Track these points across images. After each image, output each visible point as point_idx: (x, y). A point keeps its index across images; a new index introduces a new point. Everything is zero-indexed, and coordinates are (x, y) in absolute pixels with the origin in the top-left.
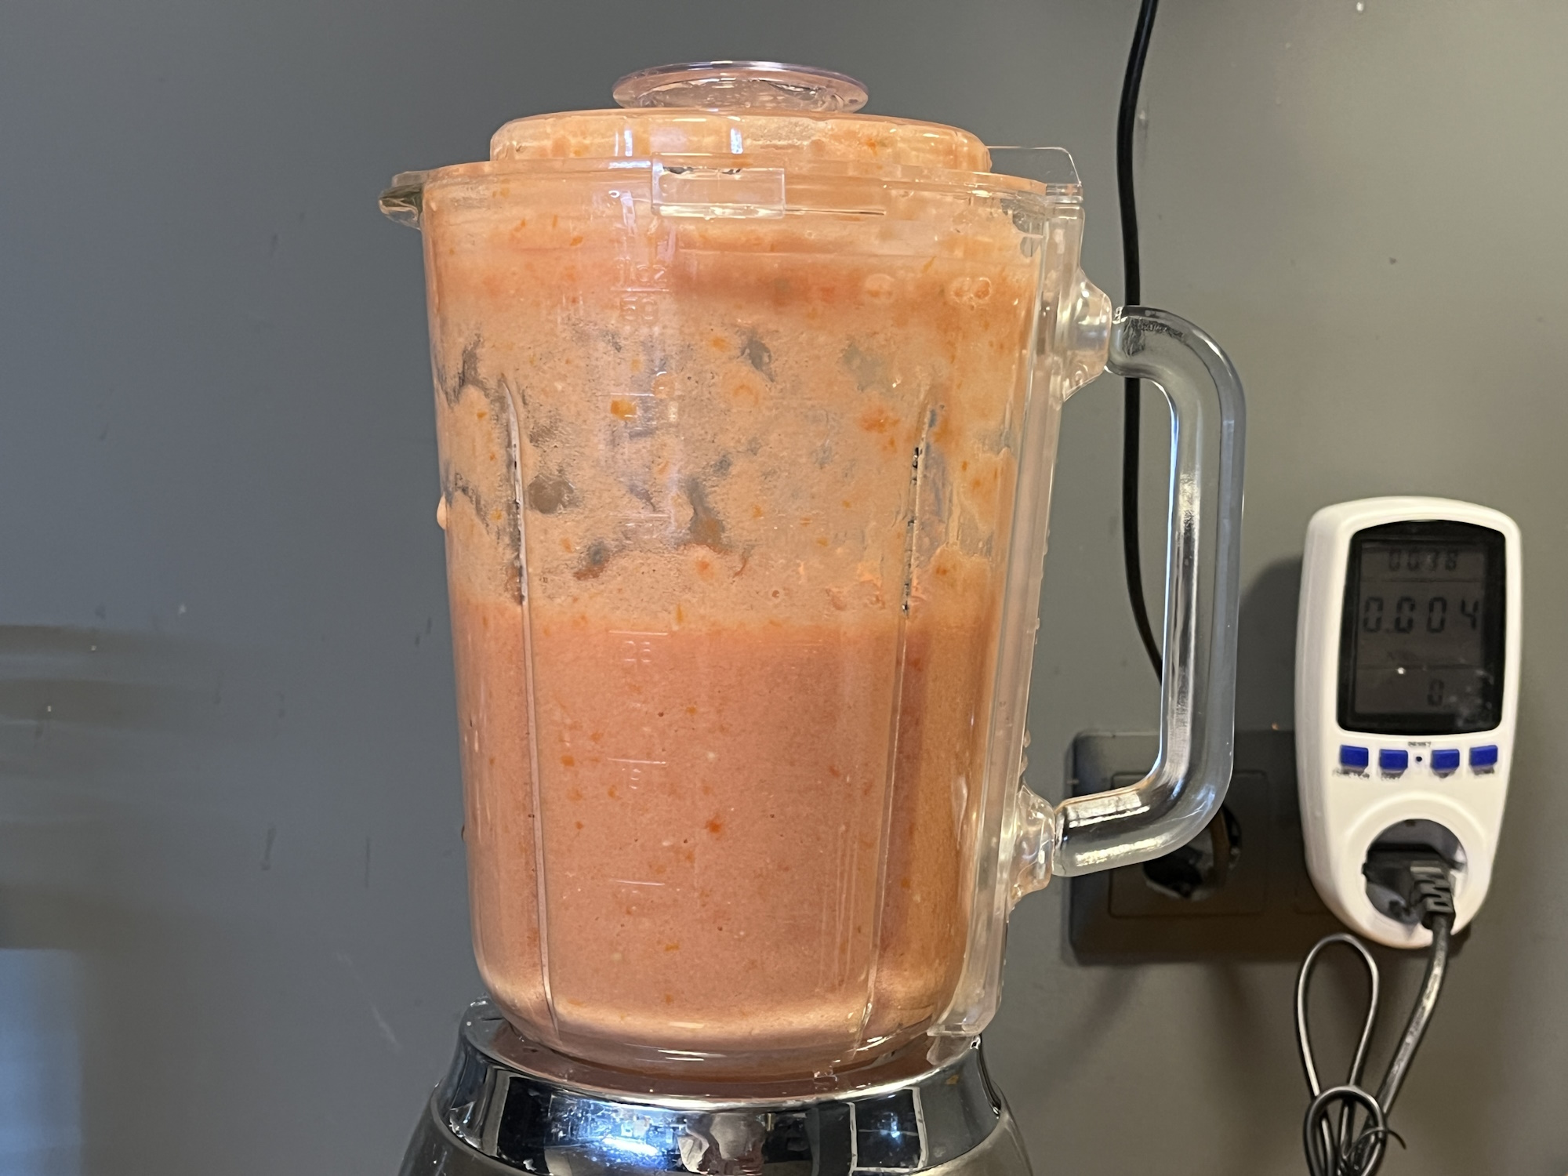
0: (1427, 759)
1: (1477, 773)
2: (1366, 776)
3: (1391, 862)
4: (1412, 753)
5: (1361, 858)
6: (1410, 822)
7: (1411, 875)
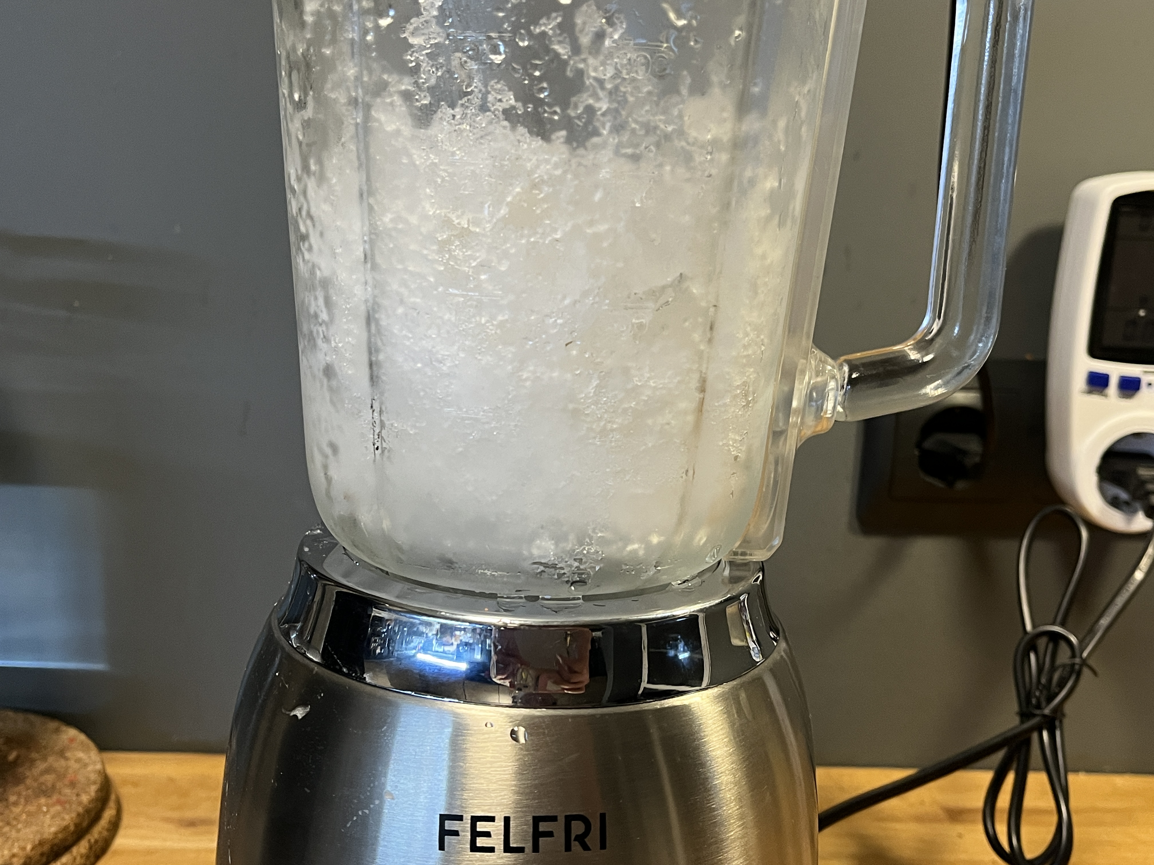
2: (1106, 396)
3: (1120, 466)
4: (1145, 379)
5: (1095, 460)
6: (1137, 435)
7: (1137, 477)
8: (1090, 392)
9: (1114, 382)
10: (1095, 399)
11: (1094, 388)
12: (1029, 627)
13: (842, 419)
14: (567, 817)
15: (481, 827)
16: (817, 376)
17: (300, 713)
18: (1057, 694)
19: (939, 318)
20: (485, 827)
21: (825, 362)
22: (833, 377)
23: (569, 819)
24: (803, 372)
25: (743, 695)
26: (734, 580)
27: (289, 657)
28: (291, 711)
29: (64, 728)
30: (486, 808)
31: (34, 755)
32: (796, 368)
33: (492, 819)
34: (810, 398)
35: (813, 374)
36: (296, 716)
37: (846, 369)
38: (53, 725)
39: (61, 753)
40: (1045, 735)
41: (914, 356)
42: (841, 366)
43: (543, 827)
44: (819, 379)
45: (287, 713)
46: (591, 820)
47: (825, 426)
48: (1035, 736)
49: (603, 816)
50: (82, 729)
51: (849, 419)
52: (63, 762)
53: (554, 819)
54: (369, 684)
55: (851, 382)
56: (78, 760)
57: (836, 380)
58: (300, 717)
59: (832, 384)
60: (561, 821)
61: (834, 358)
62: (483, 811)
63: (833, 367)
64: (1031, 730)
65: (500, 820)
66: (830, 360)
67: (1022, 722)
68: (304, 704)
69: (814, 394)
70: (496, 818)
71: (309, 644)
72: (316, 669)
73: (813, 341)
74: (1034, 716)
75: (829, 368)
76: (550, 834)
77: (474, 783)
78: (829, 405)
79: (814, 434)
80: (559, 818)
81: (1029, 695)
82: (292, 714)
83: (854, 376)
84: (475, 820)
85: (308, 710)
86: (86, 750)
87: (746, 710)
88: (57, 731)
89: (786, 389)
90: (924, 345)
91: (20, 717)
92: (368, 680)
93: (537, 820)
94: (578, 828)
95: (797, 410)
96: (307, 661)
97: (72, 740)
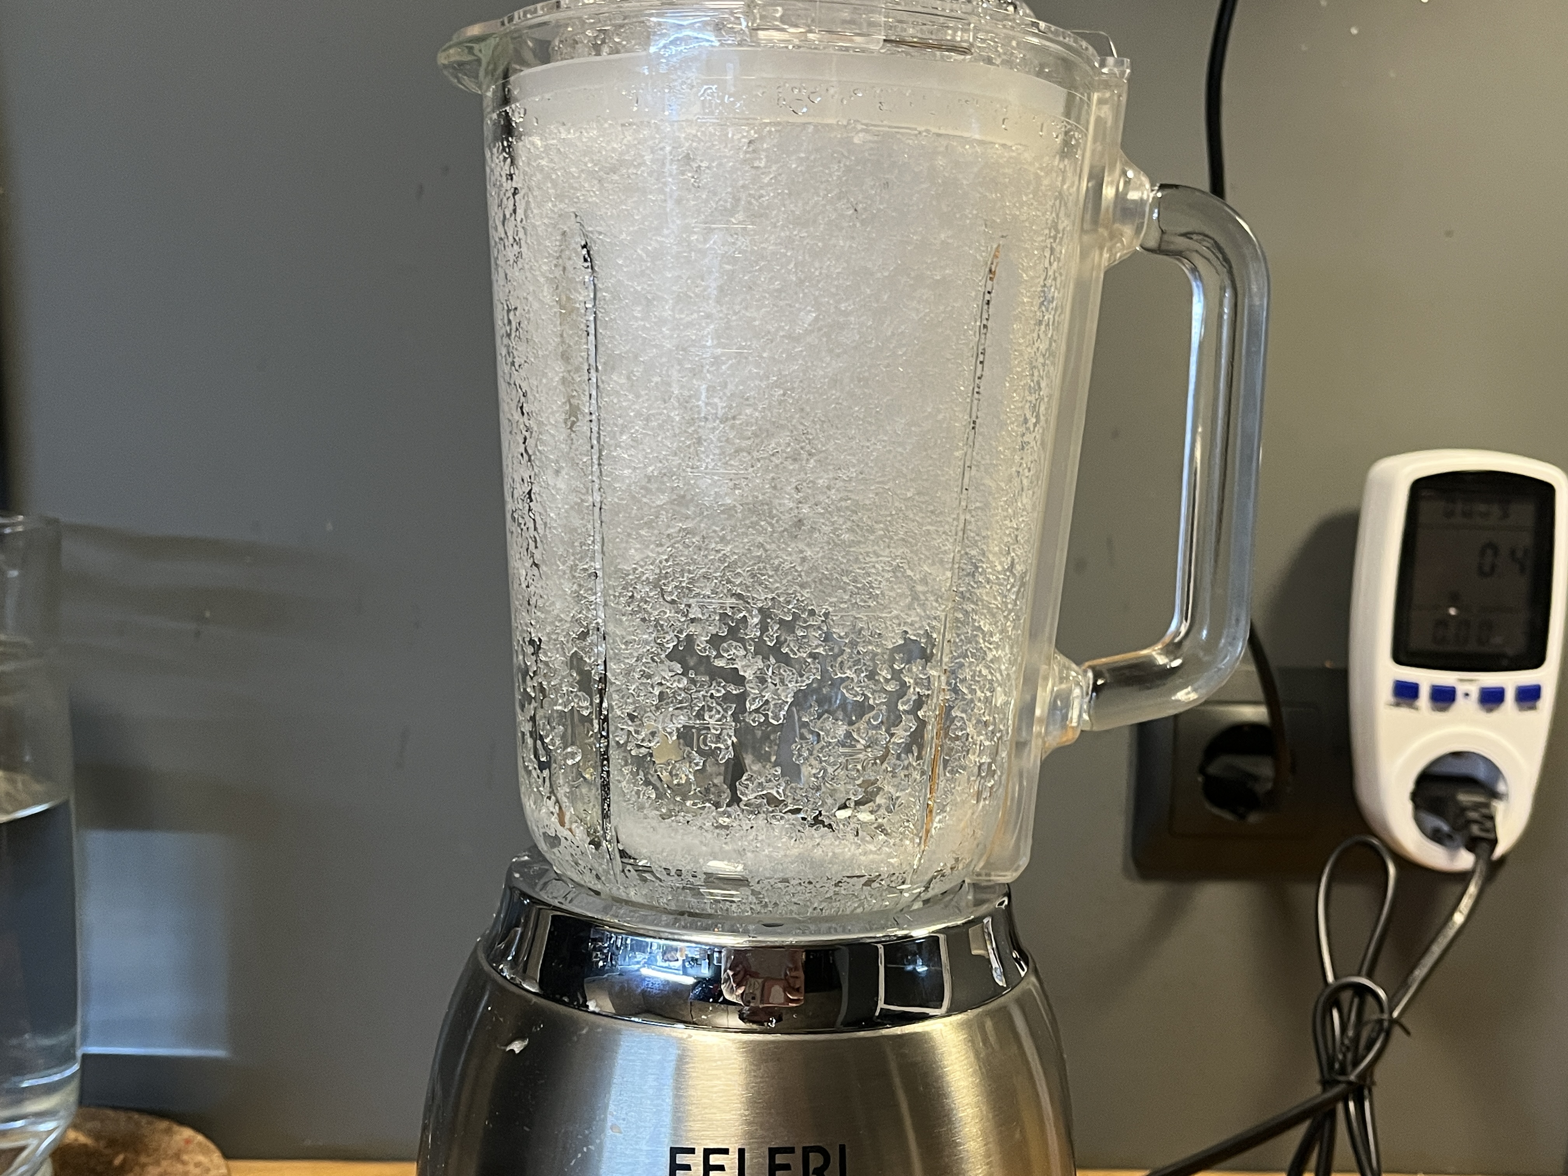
0: (1475, 694)
1: (1522, 709)
2: (1417, 709)
3: (1438, 791)
4: (1461, 689)
5: (1409, 786)
6: (1456, 755)
7: (1457, 803)
8: (1397, 705)
9: (1424, 693)
10: (1404, 712)
11: (1400, 700)
12: (1330, 978)
13: (1087, 728)
14: (804, 1148)
15: (714, 1160)
16: (1061, 683)
17: (517, 1047)
18: (1364, 1057)
19: (1186, 620)
20: (718, 1159)
21: (1068, 669)
22: (1078, 684)
23: (806, 1151)
24: (1046, 679)
25: (989, 1024)
26: (978, 903)
27: (502, 989)
28: (507, 1045)
29: (176, 1128)
30: (719, 1139)
31: (143, 1159)
32: (1038, 674)
33: (725, 1151)
34: (1053, 707)
35: (1057, 680)
36: (512, 1051)
37: (1090, 674)
38: (164, 1124)
39: (177, 1157)
40: (1351, 1105)
41: (1161, 660)
42: (1085, 672)
43: (780, 1159)
44: (1063, 686)
45: (503, 1048)
46: (830, 1152)
47: (1071, 736)
48: (1340, 1107)
49: (842, 1149)
50: (198, 1129)
51: (1095, 729)
52: (180, 1167)
53: (790, 1150)
54: (593, 1013)
55: (1096, 688)
56: (198, 1165)
57: (1081, 687)
58: (517, 1051)
59: (1077, 692)
60: (799, 1152)
61: (1078, 664)
62: (717, 1143)
63: (1078, 673)
64: (1335, 1100)
65: (734, 1152)
66: (1074, 666)
67: (1324, 1090)
68: (521, 1038)
69: (1059, 703)
70: (730, 1151)
71: (524, 973)
72: (535, 999)
73: (1056, 646)
74: (1338, 1082)
75: (1073, 674)
76: (786, 1167)
77: (706, 1113)
78: (1074, 714)
79: (1059, 745)
80: (796, 1150)
81: (1331, 1061)
82: (508, 1049)
83: (1100, 682)
84: (708, 1152)
85: (526, 1043)
86: (205, 1152)
87: (992, 1039)
88: (168, 1131)
89: (1028, 697)
90: (1173, 649)
91: (122, 1116)
92: (591, 1008)
93: (773, 1152)
94: (815, 1161)
95: (1040, 720)
96: (524, 993)
97: (188, 1141)
